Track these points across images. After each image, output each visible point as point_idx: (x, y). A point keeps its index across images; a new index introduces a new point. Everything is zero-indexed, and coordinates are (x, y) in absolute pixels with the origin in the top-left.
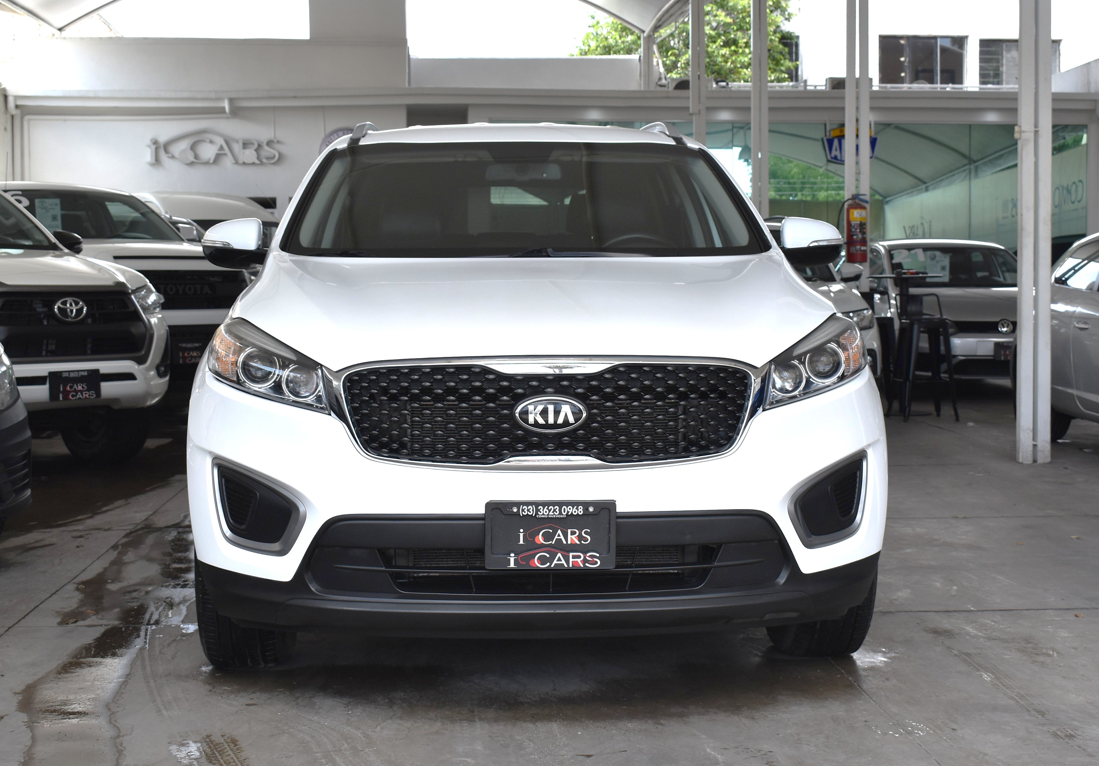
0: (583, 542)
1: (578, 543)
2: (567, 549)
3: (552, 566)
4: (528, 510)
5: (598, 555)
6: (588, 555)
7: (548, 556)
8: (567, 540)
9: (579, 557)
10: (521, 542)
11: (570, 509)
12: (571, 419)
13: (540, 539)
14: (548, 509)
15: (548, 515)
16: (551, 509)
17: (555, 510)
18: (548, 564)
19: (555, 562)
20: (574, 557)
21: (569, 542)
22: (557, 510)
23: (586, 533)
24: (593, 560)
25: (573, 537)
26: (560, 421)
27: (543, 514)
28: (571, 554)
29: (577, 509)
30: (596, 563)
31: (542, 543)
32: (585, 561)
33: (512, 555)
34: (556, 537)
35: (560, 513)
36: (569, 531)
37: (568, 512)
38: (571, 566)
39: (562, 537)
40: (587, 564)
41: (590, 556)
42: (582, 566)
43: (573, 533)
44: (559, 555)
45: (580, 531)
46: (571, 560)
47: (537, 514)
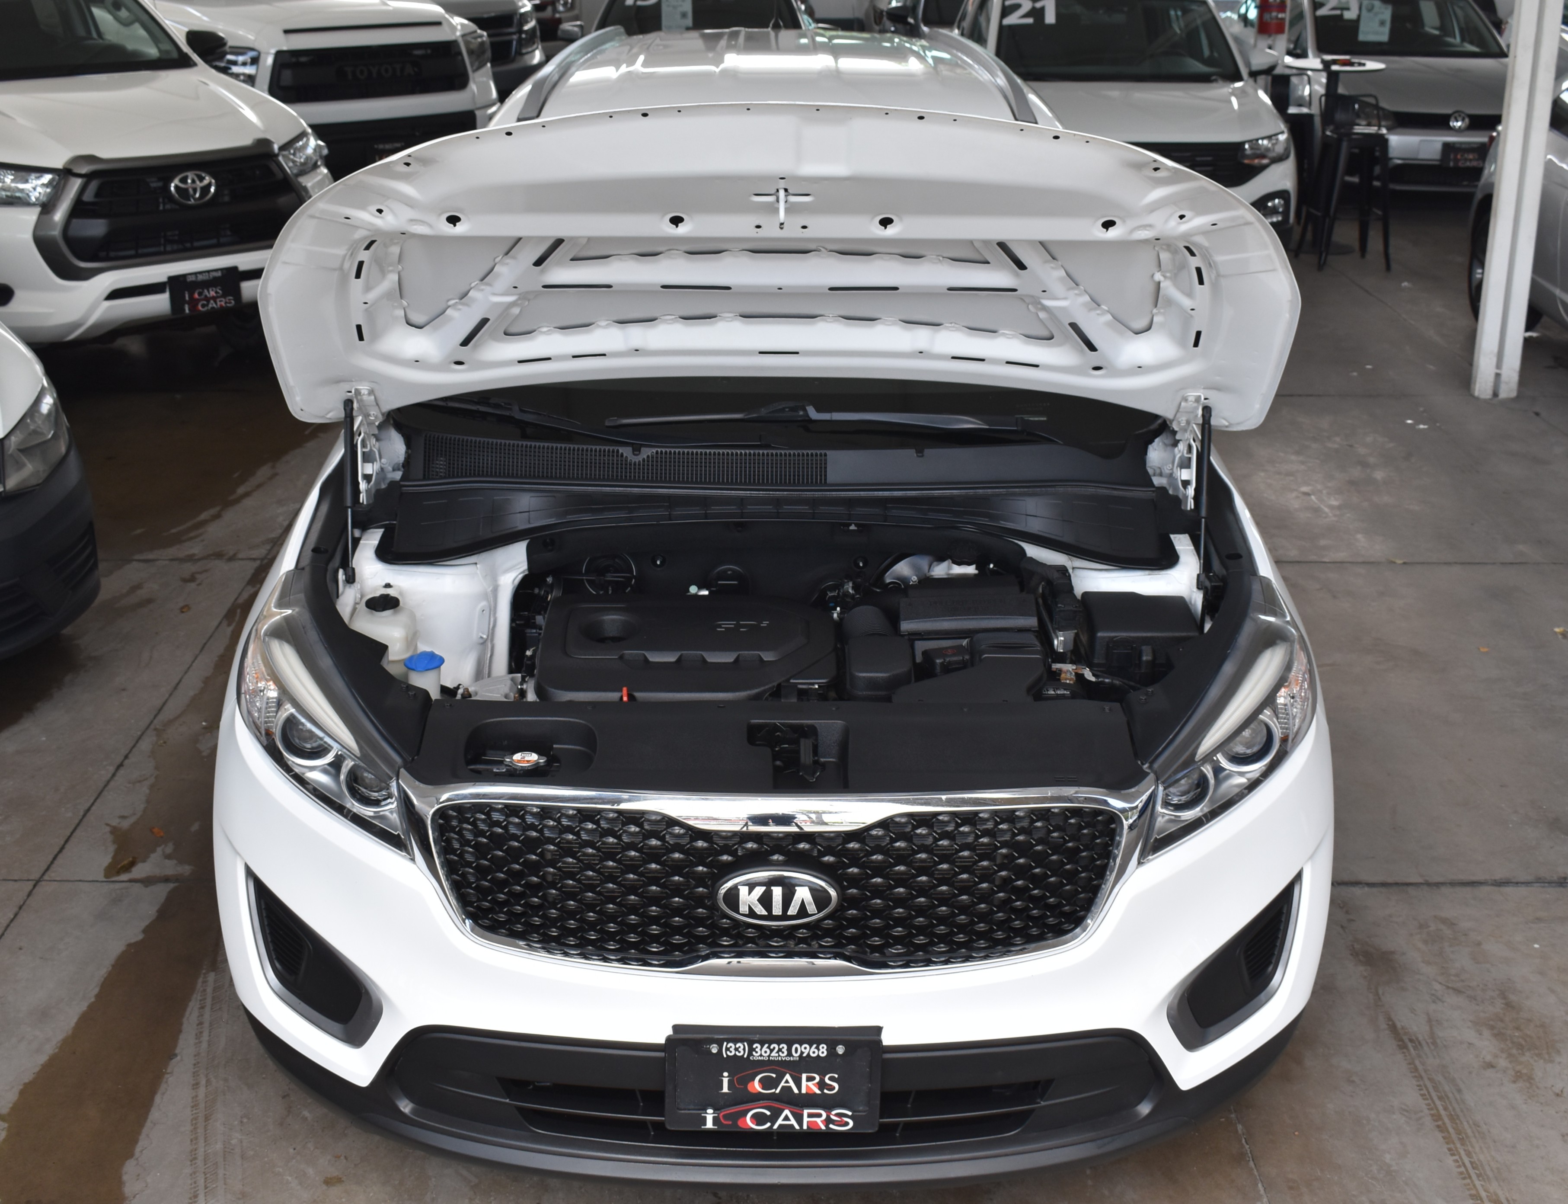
0: (826, 1091)
1: (818, 1092)
2: (799, 1102)
3: (775, 1127)
4: (736, 1049)
5: (850, 1113)
6: (834, 1112)
7: (768, 1113)
8: (799, 1088)
9: (820, 1115)
10: (725, 1089)
11: (805, 1048)
12: (811, 908)
13: (756, 1086)
14: (769, 1047)
15: (769, 1056)
16: (774, 1048)
17: (780, 1050)
18: (769, 1124)
19: (780, 1121)
20: (810, 1115)
21: (804, 1091)
22: (785, 1050)
23: (831, 1079)
24: (842, 1121)
25: (810, 1084)
26: (793, 910)
27: (761, 1055)
28: (806, 1112)
29: (818, 1048)
30: (847, 1124)
31: (760, 1093)
32: (828, 1121)
33: (710, 1111)
34: (782, 1084)
35: (790, 1054)
36: (804, 1076)
37: (802, 1053)
38: (805, 1127)
39: (792, 1084)
40: (831, 1126)
41: (837, 1115)
42: (823, 1128)
43: (810, 1079)
44: (787, 1112)
45: (822, 1075)
46: (806, 1119)
47: (750, 1054)
